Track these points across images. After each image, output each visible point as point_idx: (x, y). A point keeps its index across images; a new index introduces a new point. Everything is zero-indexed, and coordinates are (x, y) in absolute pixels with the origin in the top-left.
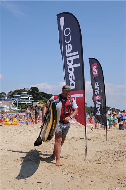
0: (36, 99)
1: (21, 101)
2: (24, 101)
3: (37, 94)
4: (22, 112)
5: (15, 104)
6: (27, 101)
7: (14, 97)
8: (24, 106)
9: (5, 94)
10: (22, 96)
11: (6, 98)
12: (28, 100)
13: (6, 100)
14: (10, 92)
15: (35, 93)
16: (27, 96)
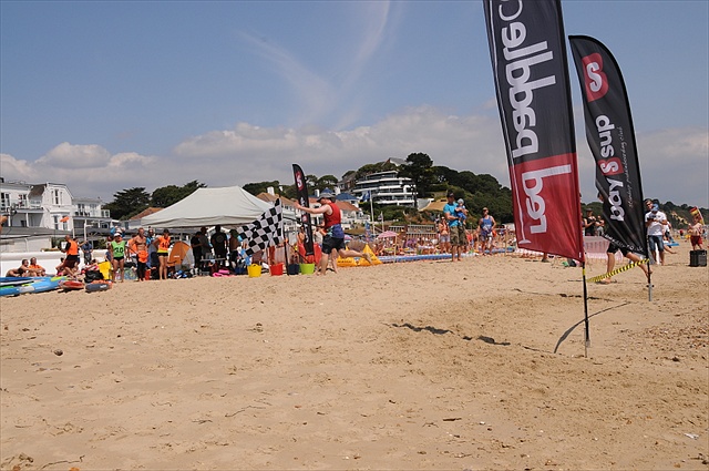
0: (424, 191)
1: (381, 198)
2: (390, 198)
3: (426, 174)
4: (387, 228)
5: (365, 207)
6: (399, 197)
7: (360, 186)
8: (390, 213)
9: (336, 181)
10: (385, 183)
11: (338, 191)
12: (400, 192)
13: (339, 197)
14: (348, 174)
15: (420, 171)
16: (397, 182)
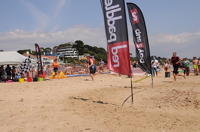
0: (81, 53)
1: (66, 55)
2: (69, 55)
3: (82, 47)
4: (68, 65)
5: (61, 58)
6: (73, 55)
7: (59, 51)
8: (70, 61)
9: (51, 49)
10: (68, 50)
11: (52, 53)
13: (52, 55)
14: (55, 47)
15: (80, 47)
16: (72, 50)
